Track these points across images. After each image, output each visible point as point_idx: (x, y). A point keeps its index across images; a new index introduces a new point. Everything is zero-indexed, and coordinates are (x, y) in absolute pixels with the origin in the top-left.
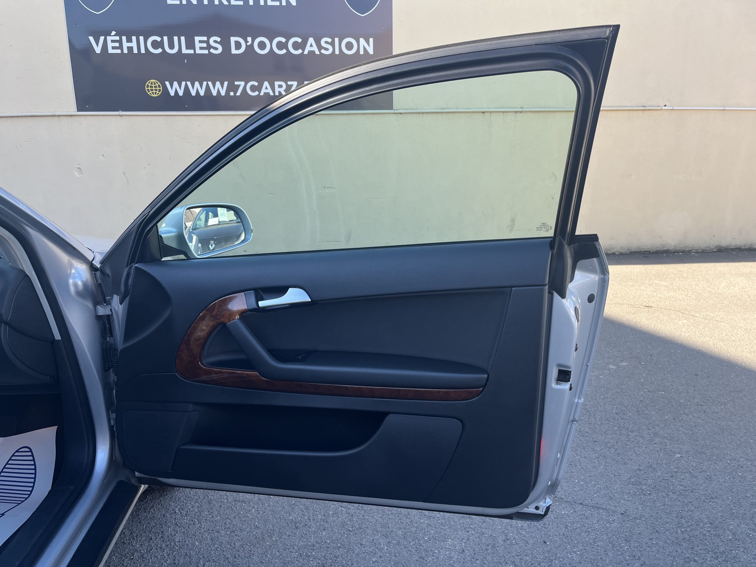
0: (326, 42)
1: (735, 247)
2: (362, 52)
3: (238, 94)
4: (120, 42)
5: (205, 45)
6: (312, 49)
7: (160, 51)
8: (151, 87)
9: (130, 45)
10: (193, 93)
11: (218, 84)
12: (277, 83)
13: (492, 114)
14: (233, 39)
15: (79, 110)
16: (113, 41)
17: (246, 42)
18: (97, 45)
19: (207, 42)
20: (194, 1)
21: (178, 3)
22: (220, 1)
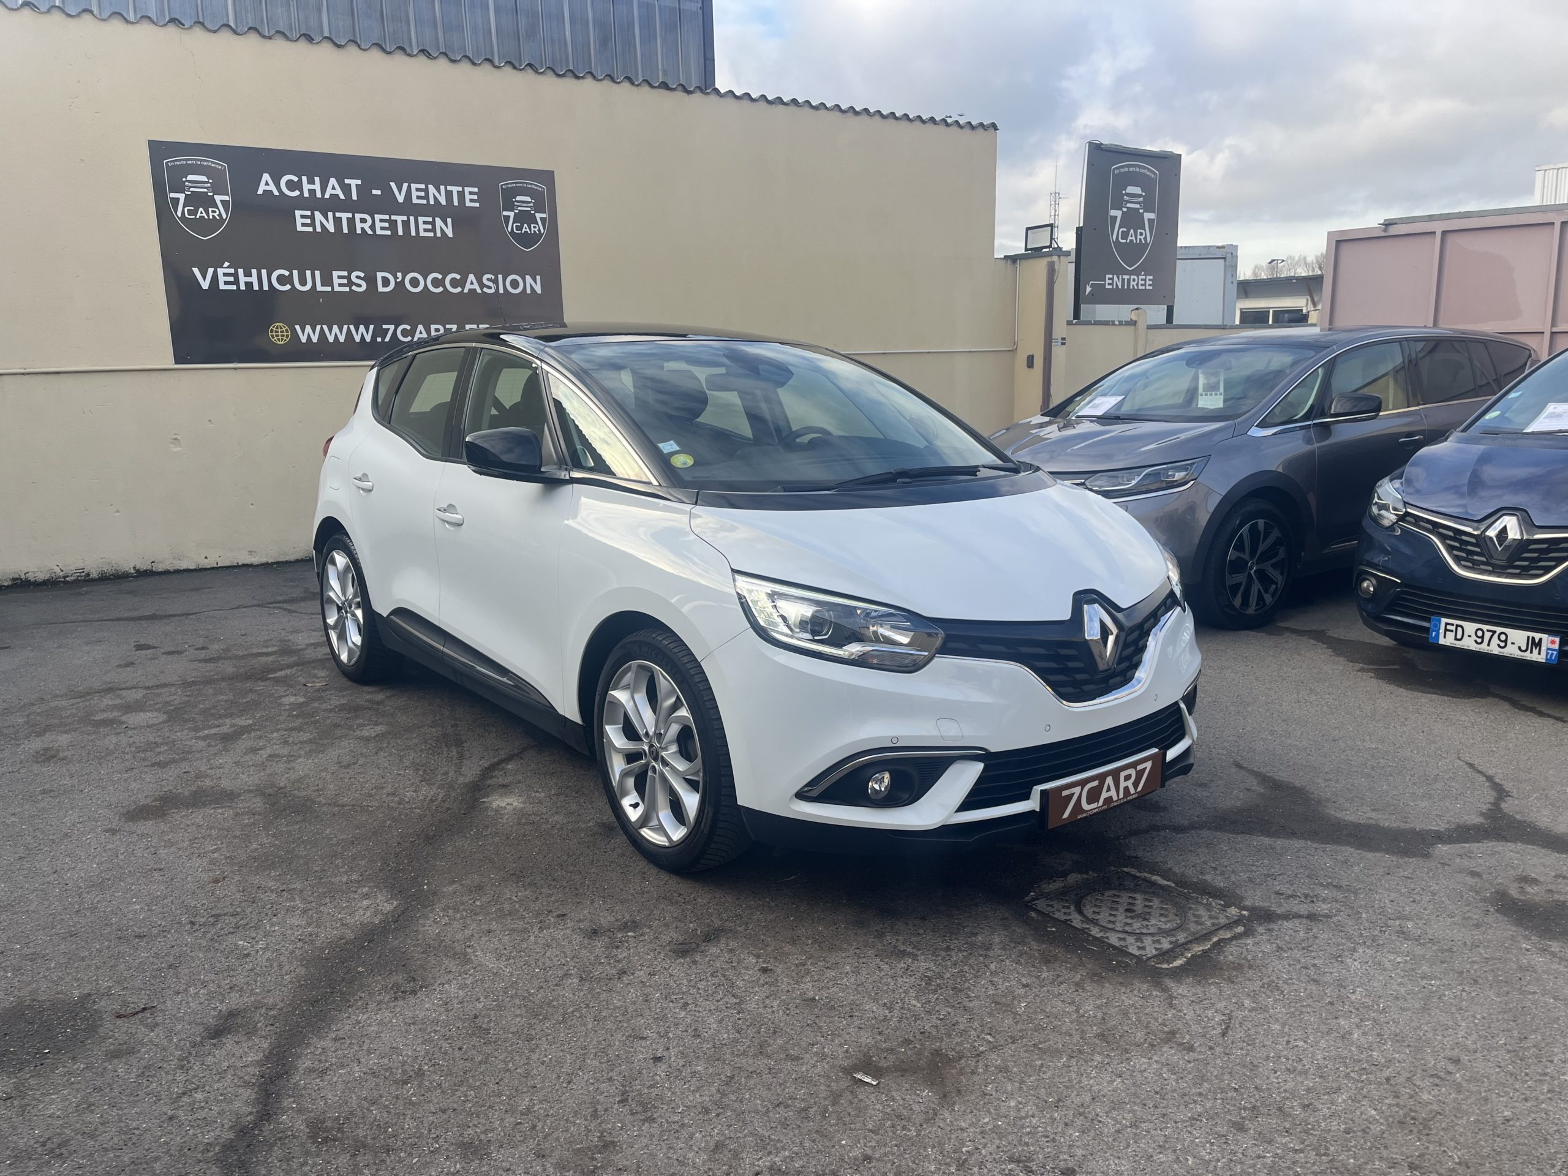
0: (489, 280)
2: (529, 291)
3: (387, 339)
4: (236, 275)
5: (345, 281)
6: (472, 287)
7: (288, 287)
8: (276, 332)
9: (248, 279)
10: (331, 339)
11: (362, 328)
12: (433, 327)
14: (380, 275)
15: (176, 363)
16: (225, 275)
17: (396, 278)
18: (204, 280)
19: (348, 278)
20: (331, 228)
21: (310, 229)
22: (363, 229)
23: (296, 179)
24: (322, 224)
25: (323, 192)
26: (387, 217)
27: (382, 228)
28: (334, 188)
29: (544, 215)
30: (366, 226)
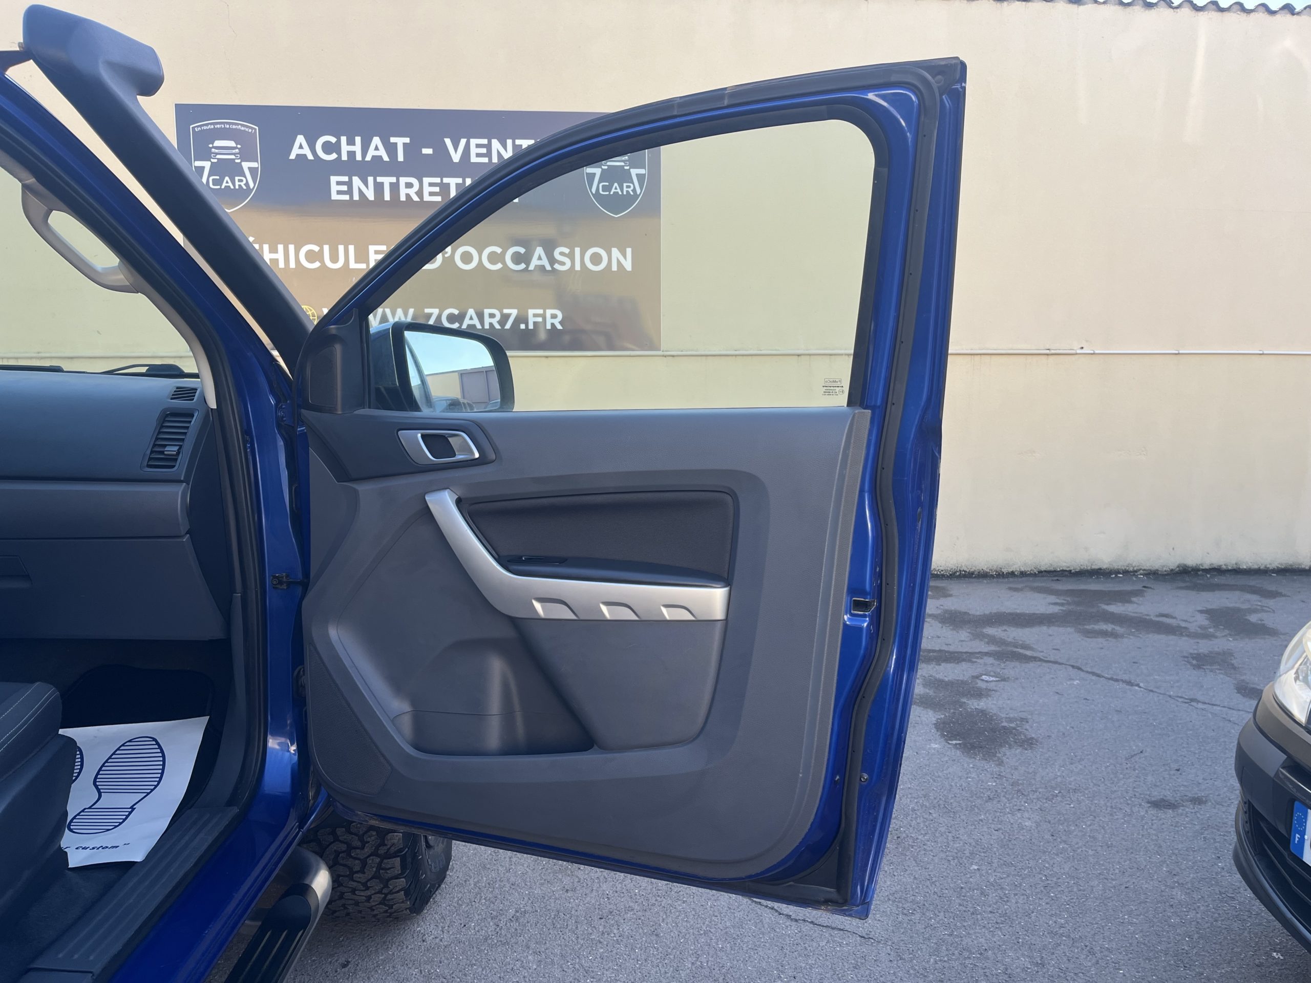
0: (562, 254)
1: (1211, 567)
2: (614, 268)
6: (540, 263)
7: (317, 265)
9: (274, 256)
11: (400, 312)
12: (486, 312)
13: (812, 357)
17: (444, 253)
20: (370, 195)
21: (347, 197)
22: (408, 196)
23: (333, 140)
24: (359, 189)
25: (364, 153)
26: (438, 180)
27: (431, 194)
28: (377, 149)
29: (642, 171)
30: (412, 192)
